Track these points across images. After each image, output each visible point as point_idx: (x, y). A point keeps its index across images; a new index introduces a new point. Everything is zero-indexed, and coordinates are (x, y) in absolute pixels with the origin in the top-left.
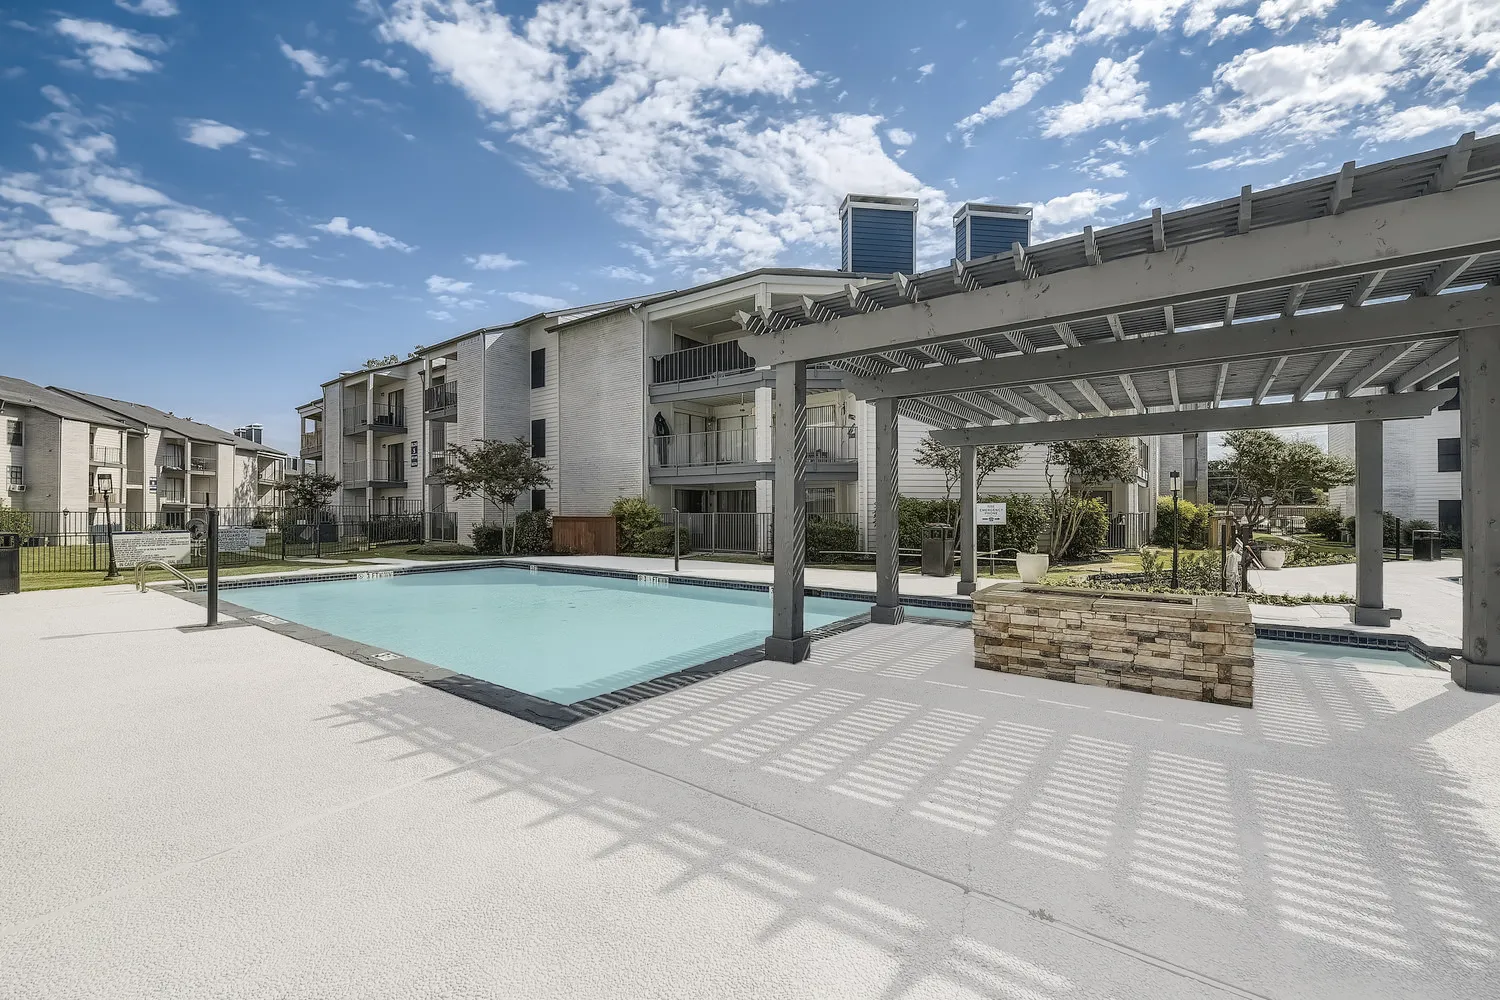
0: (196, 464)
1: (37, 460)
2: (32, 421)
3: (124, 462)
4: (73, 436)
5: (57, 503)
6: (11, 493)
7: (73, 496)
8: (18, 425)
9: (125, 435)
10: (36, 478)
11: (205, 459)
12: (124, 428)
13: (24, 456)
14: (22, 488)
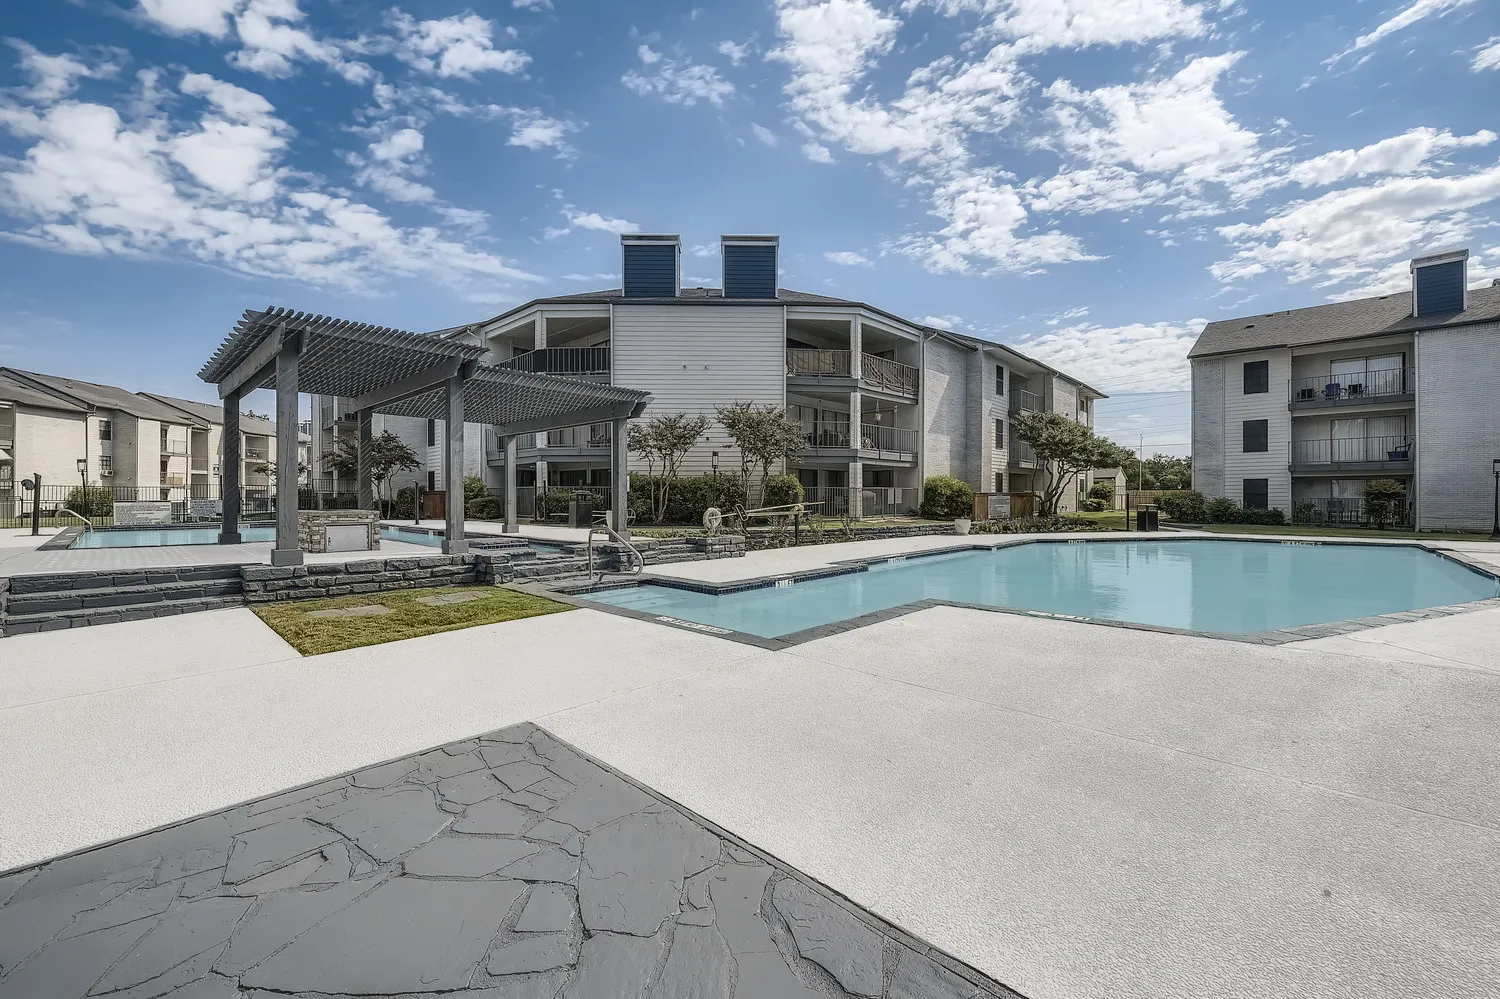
0: (251, 453)
1: (122, 452)
2: (117, 420)
3: (189, 453)
4: (147, 433)
5: (135, 482)
6: (103, 476)
7: (148, 480)
8: (108, 424)
9: (190, 430)
10: (123, 466)
11: (258, 450)
12: (190, 425)
13: (113, 448)
14: (109, 473)
